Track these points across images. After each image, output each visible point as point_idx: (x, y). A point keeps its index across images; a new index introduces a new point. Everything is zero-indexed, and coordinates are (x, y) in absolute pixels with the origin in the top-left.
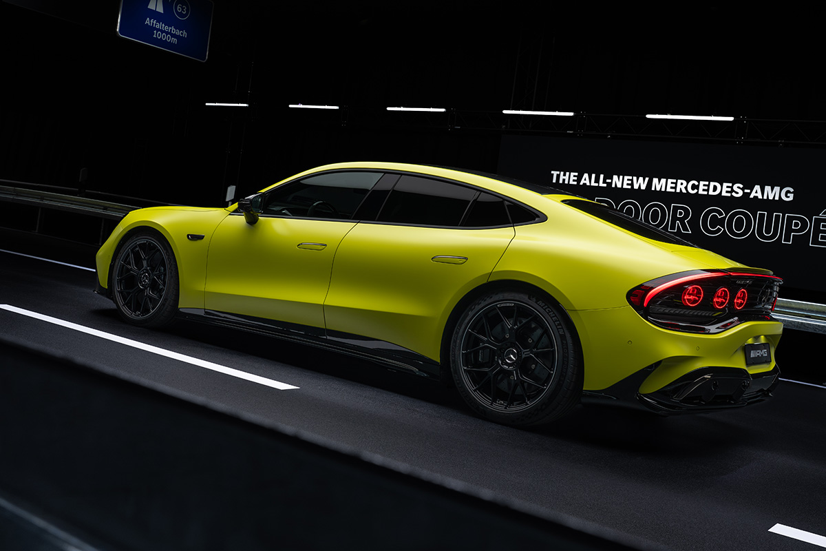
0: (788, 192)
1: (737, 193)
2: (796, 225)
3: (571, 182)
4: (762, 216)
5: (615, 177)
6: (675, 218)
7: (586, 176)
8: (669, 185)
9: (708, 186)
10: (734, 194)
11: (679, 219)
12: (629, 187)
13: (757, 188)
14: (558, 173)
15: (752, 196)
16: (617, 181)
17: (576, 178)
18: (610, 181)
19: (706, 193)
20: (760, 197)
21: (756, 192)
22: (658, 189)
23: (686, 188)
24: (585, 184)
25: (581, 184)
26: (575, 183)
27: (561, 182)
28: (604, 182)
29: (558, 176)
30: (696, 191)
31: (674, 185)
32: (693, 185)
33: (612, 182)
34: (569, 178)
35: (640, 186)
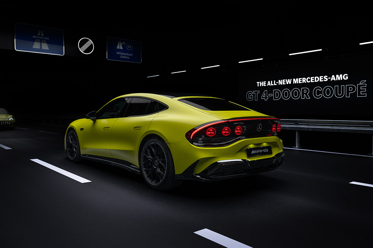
0: (346, 76)
1: (326, 80)
2: (351, 89)
3: (264, 85)
4: (336, 87)
6: (303, 94)
7: (269, 82)
8: (300, 81)
9: (314, 78)
10: (324, 80)
11: (305, 94)
12: (285, 84)
13: (333, 76)
15: (331, 80)
16: (280, 82)
17: (265, 84)
19: (313, 81)
20: (335, 80)
21: (333, 78)
22: (296, 83)
23: (306, 81)
24: (269, 85)
25: (268, 85)
26: (266, 85)
27: (260, 86)
28: (276, 83)
29: (259, 84)
30: (310, 81)
31: (301, 80)
32: (309, 79)
33: (278, 83)
34: (263, 84)
35: (289, 83)
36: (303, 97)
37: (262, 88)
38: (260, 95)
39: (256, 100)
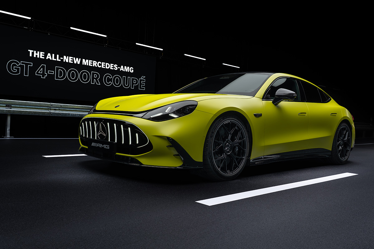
0: (132, 69)
1: (116, 68)
2: (135, 82)
3: (41, 57)
5: (65, 57)
6: (93, 78)
7: (49, 54)
8: (90, 63)
9: (105, 64)
10: (114, 69)
11: (95, 78)
12: (72, 62)
13: (122, 67)
14: (33, 51)
15: (120, 70)
16: (66, 59)
17: (43, 55)
18: (62, 58)
19: (104, 67)
20: (123, 70)
22: (85, 64)
23: (97, 65)
24: (49, 59)
25: (47, 58)
26: (44, 58)
27: (35, 56)
28: (59, 59)
29: (33, 53)
30: (101, 66)
31: (92, 63)
32: (99, 64)
34: (40, 55)
35: (77, 62)
36: (93, 82)
37: (37, 61)
38: (33, 70)
39: (26, 74)
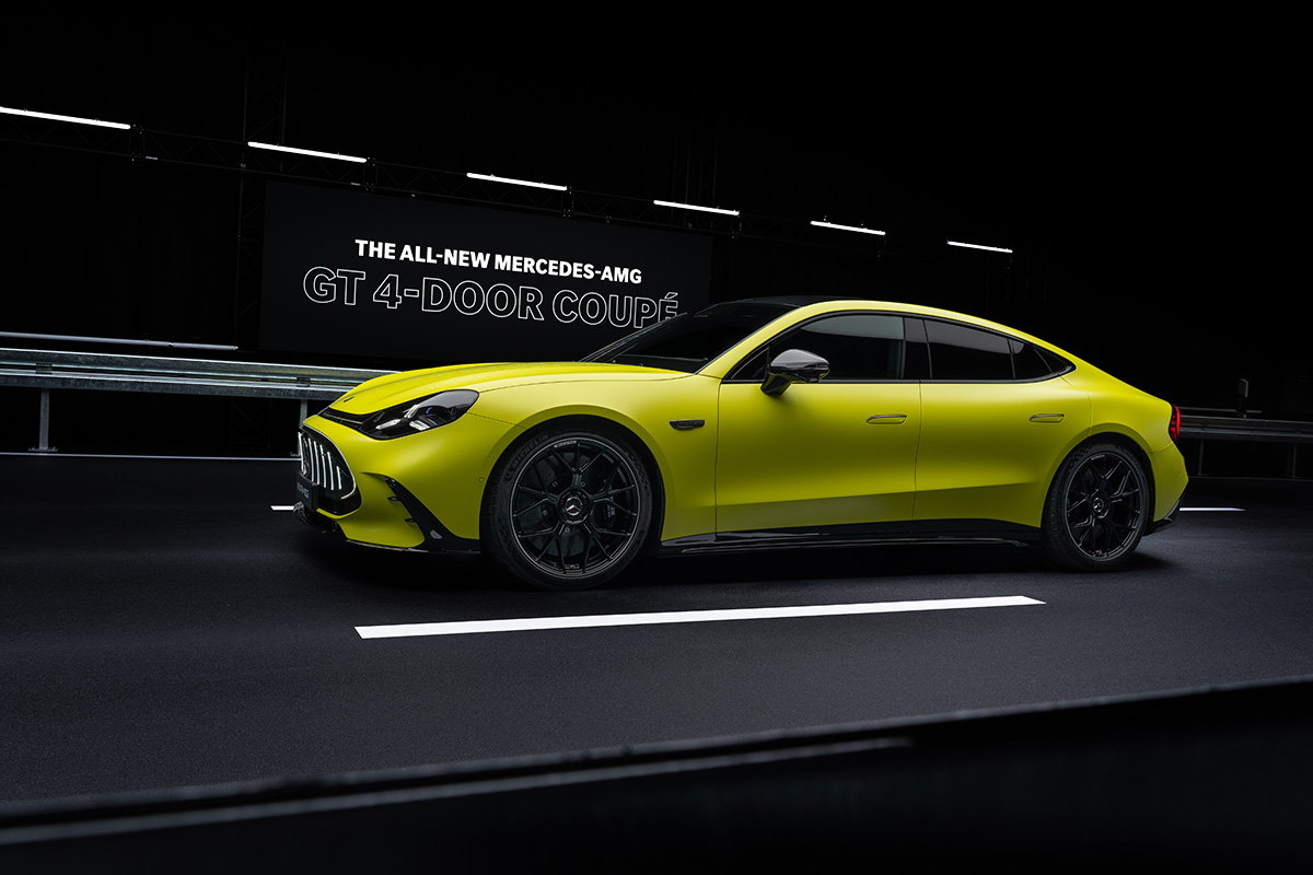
0: (636, 274)
1: (588, 274)
2: (646, 308)
3: (387, 256)
4: (614, 299)
5: (448, 252)
6: (524, 303)
7: (407, 248)
8: (515, 264)
9: (558, 265)
10: (585, 275)
11: (529, 304)
12: (467, 265)
13: (607, 269)
14: (366, 242)
15: (603, 278)
16: (450, 257)
17: (393, 251)
18: (441, 256)
19: (556, 274)
20: (611, 279)
21: (607, 274)
22: (502, 268)
23: (534, 267)
24: (406, 259)
25: (402, 258)
26: (393, 257)
27: (371, 255)
28: (434, 257)
29: (367, 248)
30: (545, 271)
31: (520, 264)
32: (542, 264)
33: (443, 258)
34: (385, 250)
35: (480, 265)
36: (523, 314)
37: (377, 267)
38: (366, 289)
39: (350, 300)
